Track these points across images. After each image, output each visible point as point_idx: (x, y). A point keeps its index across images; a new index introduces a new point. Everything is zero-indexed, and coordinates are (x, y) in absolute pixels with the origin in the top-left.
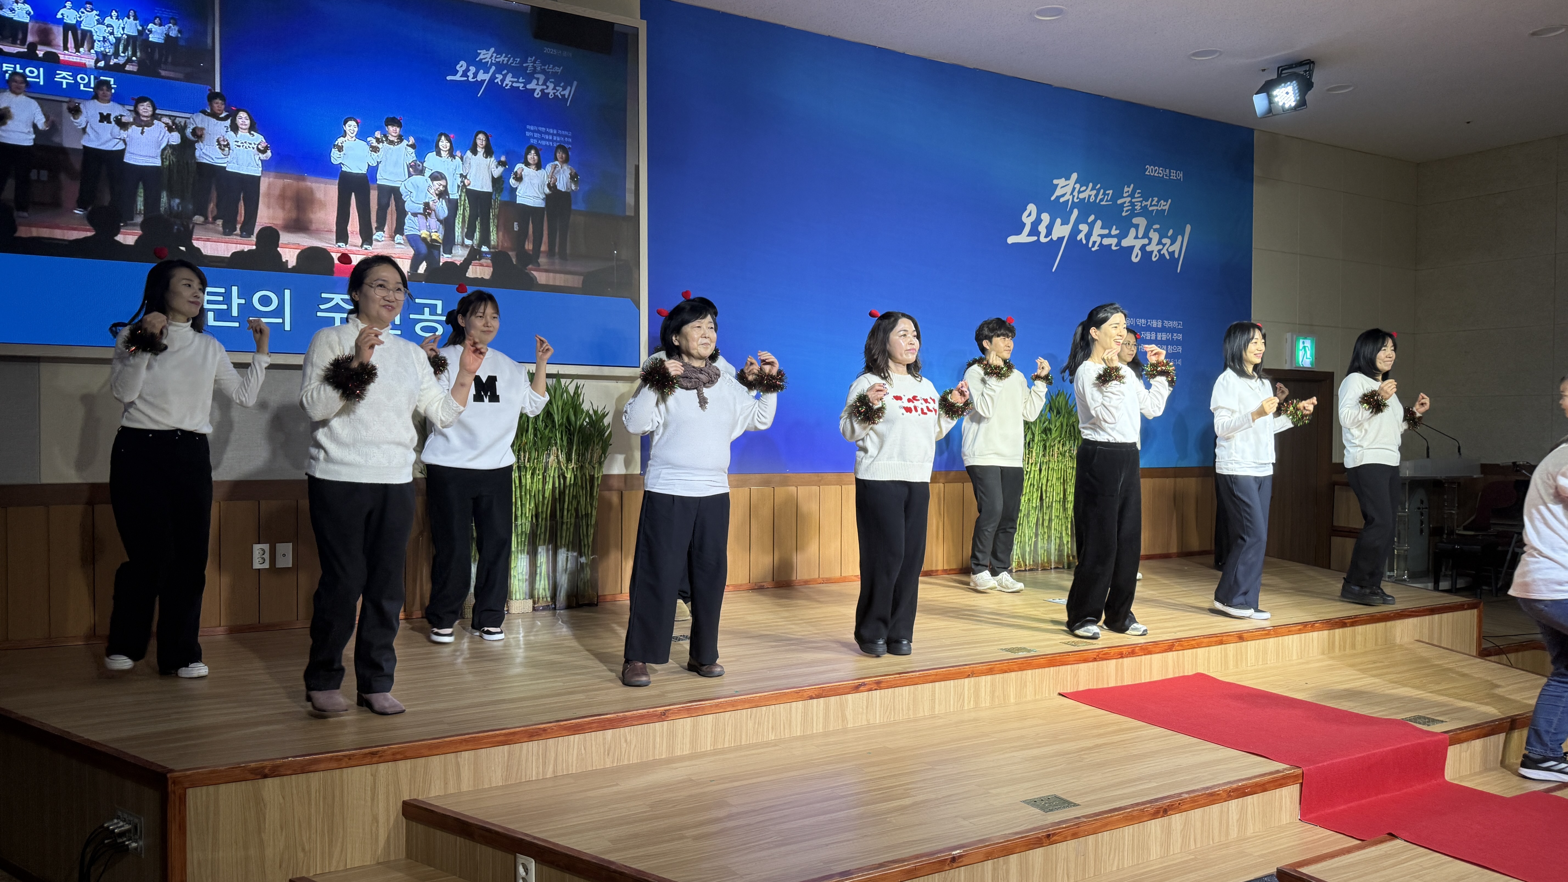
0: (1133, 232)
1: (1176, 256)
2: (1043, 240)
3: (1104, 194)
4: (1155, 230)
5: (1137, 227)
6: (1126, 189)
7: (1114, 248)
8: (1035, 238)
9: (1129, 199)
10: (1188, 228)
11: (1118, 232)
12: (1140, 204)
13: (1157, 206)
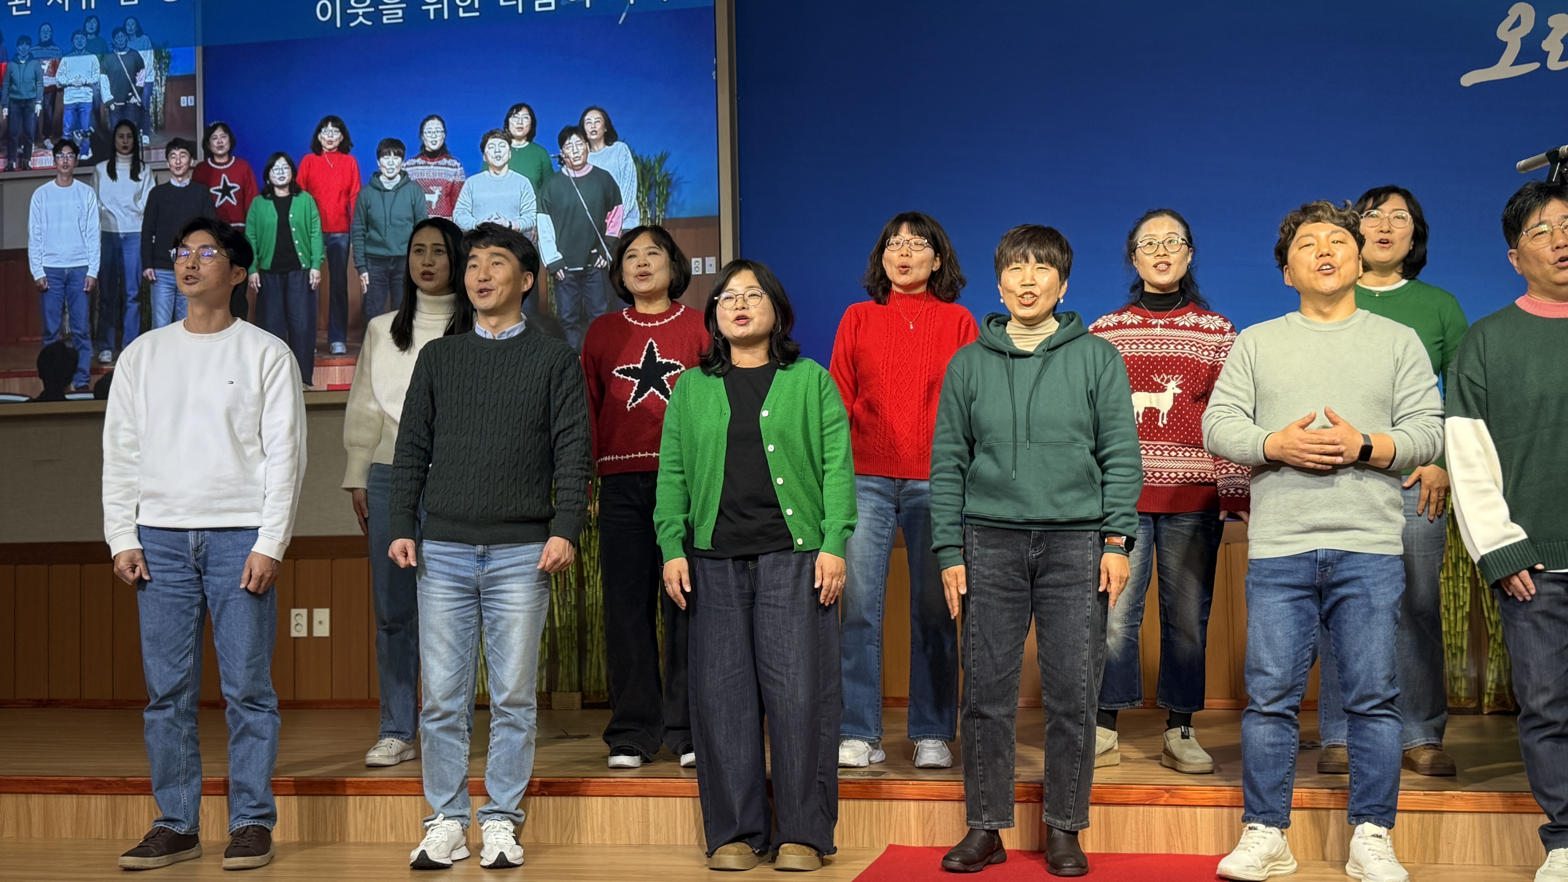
2: (1555, 64)
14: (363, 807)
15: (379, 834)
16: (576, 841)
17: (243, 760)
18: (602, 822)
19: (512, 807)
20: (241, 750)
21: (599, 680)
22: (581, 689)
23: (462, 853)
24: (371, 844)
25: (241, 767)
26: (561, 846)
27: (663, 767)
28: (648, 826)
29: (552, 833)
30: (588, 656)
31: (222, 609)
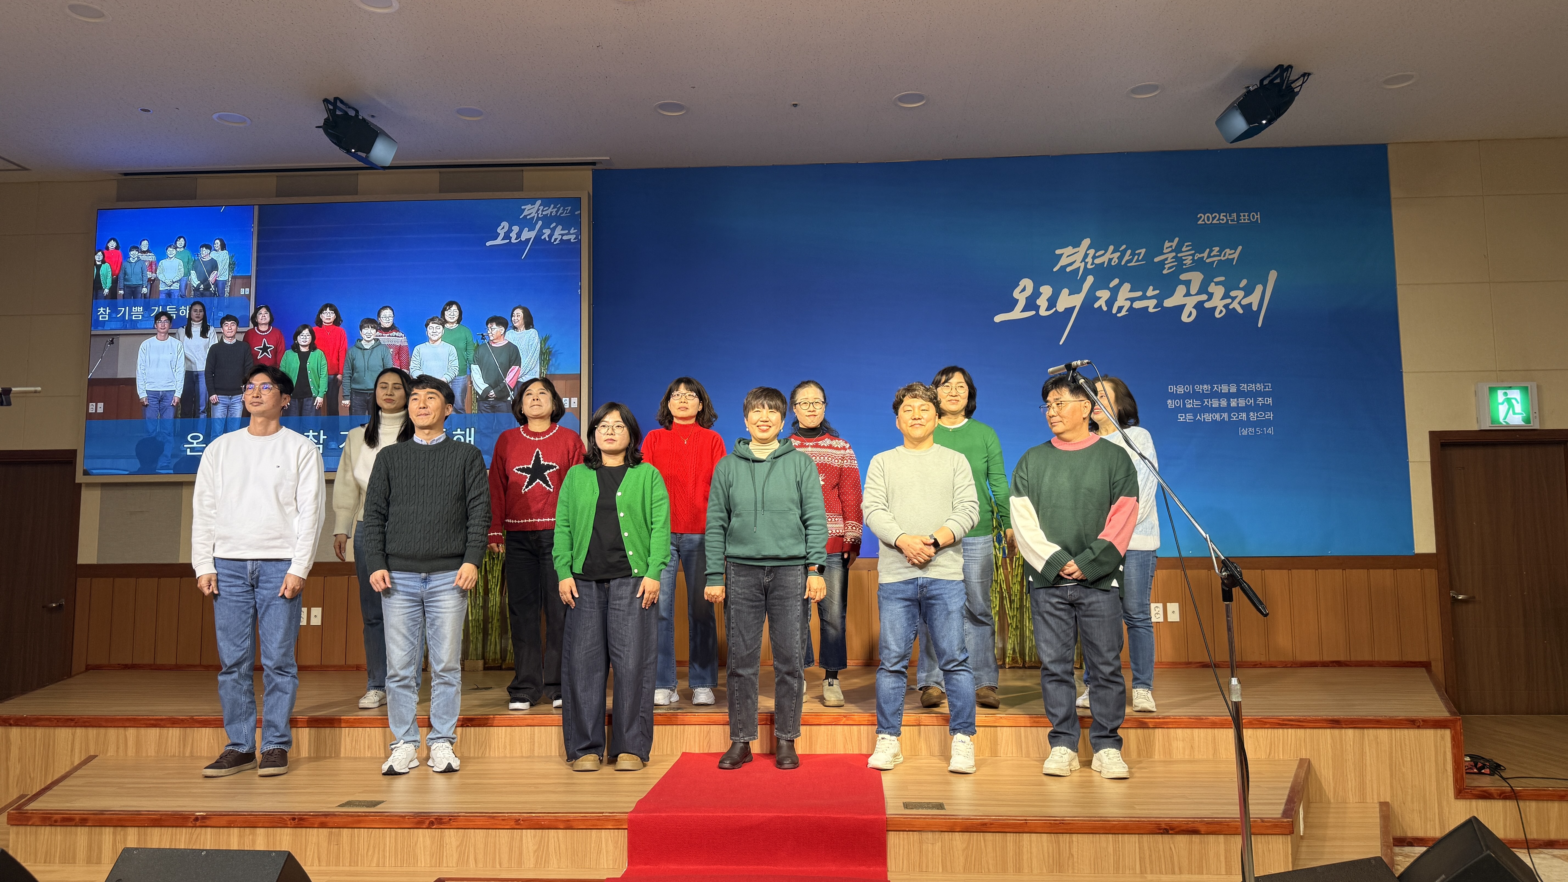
0: (1181, 290)
1: (1255, 308)
2: (1043, 312)
3: (1133, 254)
4: (1217, 284)
5: (1188, 283)
6: (1167, 244)
7: (1151, 310)
8: (1034, 313)
9: (1174, 254)
10: (1273, 275)
11: (1158, 292)
12: (1191, 257)
13: (1220, 256)
14: (350, 735)
15: (360, 752)
16: (487, 755)
17: (272, 707)
18: (505, 742)
19: (450, 734)
20: (272, 700)
21: (495, 653)
22: (483, 658)
23: (416, 763)
24: (355, 758)
25: (271, 711)
26: (478, 758)
27: (543, 708)
28: (534, 745)
29: (472, 749)
30: (489, 637)
31: (265, 611)
